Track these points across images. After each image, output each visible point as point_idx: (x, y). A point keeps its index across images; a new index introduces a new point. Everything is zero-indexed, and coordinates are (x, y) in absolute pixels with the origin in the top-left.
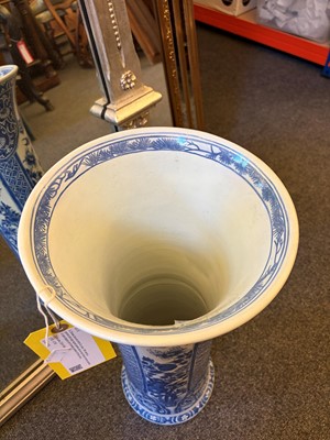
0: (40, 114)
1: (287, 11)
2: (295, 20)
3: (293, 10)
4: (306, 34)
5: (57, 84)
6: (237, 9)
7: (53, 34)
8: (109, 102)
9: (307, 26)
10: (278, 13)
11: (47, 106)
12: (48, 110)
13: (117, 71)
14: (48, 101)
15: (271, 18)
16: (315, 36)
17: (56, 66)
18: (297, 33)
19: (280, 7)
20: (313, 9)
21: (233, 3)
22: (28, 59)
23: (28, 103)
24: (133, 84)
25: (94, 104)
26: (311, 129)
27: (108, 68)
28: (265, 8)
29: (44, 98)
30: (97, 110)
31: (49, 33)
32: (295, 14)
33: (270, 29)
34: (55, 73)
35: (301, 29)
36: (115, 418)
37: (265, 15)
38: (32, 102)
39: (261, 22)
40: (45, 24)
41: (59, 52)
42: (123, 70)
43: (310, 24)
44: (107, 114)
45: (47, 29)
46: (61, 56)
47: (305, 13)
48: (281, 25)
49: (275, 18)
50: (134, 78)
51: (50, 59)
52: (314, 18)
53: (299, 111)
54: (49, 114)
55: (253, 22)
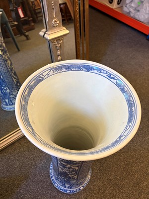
0: (24, 41)
1: (135, 9)
2: (138, 13)
3: (138, 9)
4: (142, 20)
5: (34, 29)
6: (114, 6)
7: (35, 7)
8: (47, 31)
9: (143, 17)
10: (131, 10)
11: (27, 38)
12: (28, 39)
13: (51, 18)
14: (28, 35)
15: (128, 11)
16: (145, 22)
17: (34, 21)
18: (138, 19)
19: (132, 7)
20: (146, 10)
21: (113, 3)
22: (22, 16)
23: (19, 35)
24: (57, 25)
25: (41, 31)
26: (137, 61)
27: (47, 16)
28: (126, 7)
29: (27, 34)
30: (41, 33)
31: (33, 6)
32: (138, 11)
33: (127, 16)
34: (33, 24)
35: (140, 18)
36: (34, 163)
37: (126, 9)
38: (21, 35)
39: (124, 13)
40: (32, 2)
41: (37, 15)
42: (54, 18)
43: (144, 16)
44: (45, 36)
45: (33, 5)
46: (37, 17)
47: (143, 11)
48: (132, 15)
49: (130, 12)
50: (58, 22)
51: (32, 17)
52: (146, 14)
53: (134, 53)
54: (28, 41)
55: (120, 12)
